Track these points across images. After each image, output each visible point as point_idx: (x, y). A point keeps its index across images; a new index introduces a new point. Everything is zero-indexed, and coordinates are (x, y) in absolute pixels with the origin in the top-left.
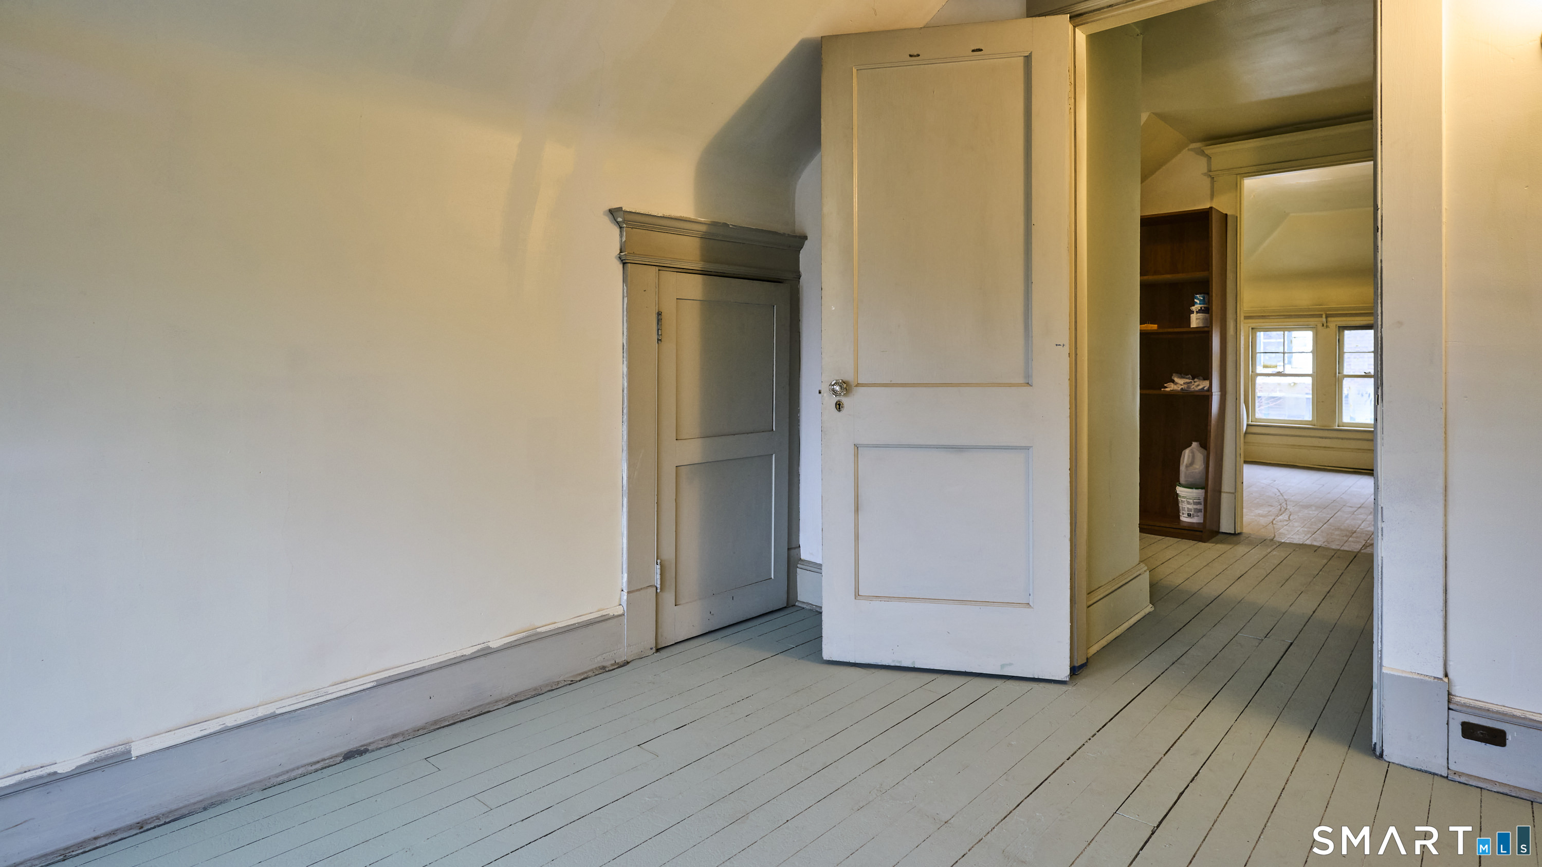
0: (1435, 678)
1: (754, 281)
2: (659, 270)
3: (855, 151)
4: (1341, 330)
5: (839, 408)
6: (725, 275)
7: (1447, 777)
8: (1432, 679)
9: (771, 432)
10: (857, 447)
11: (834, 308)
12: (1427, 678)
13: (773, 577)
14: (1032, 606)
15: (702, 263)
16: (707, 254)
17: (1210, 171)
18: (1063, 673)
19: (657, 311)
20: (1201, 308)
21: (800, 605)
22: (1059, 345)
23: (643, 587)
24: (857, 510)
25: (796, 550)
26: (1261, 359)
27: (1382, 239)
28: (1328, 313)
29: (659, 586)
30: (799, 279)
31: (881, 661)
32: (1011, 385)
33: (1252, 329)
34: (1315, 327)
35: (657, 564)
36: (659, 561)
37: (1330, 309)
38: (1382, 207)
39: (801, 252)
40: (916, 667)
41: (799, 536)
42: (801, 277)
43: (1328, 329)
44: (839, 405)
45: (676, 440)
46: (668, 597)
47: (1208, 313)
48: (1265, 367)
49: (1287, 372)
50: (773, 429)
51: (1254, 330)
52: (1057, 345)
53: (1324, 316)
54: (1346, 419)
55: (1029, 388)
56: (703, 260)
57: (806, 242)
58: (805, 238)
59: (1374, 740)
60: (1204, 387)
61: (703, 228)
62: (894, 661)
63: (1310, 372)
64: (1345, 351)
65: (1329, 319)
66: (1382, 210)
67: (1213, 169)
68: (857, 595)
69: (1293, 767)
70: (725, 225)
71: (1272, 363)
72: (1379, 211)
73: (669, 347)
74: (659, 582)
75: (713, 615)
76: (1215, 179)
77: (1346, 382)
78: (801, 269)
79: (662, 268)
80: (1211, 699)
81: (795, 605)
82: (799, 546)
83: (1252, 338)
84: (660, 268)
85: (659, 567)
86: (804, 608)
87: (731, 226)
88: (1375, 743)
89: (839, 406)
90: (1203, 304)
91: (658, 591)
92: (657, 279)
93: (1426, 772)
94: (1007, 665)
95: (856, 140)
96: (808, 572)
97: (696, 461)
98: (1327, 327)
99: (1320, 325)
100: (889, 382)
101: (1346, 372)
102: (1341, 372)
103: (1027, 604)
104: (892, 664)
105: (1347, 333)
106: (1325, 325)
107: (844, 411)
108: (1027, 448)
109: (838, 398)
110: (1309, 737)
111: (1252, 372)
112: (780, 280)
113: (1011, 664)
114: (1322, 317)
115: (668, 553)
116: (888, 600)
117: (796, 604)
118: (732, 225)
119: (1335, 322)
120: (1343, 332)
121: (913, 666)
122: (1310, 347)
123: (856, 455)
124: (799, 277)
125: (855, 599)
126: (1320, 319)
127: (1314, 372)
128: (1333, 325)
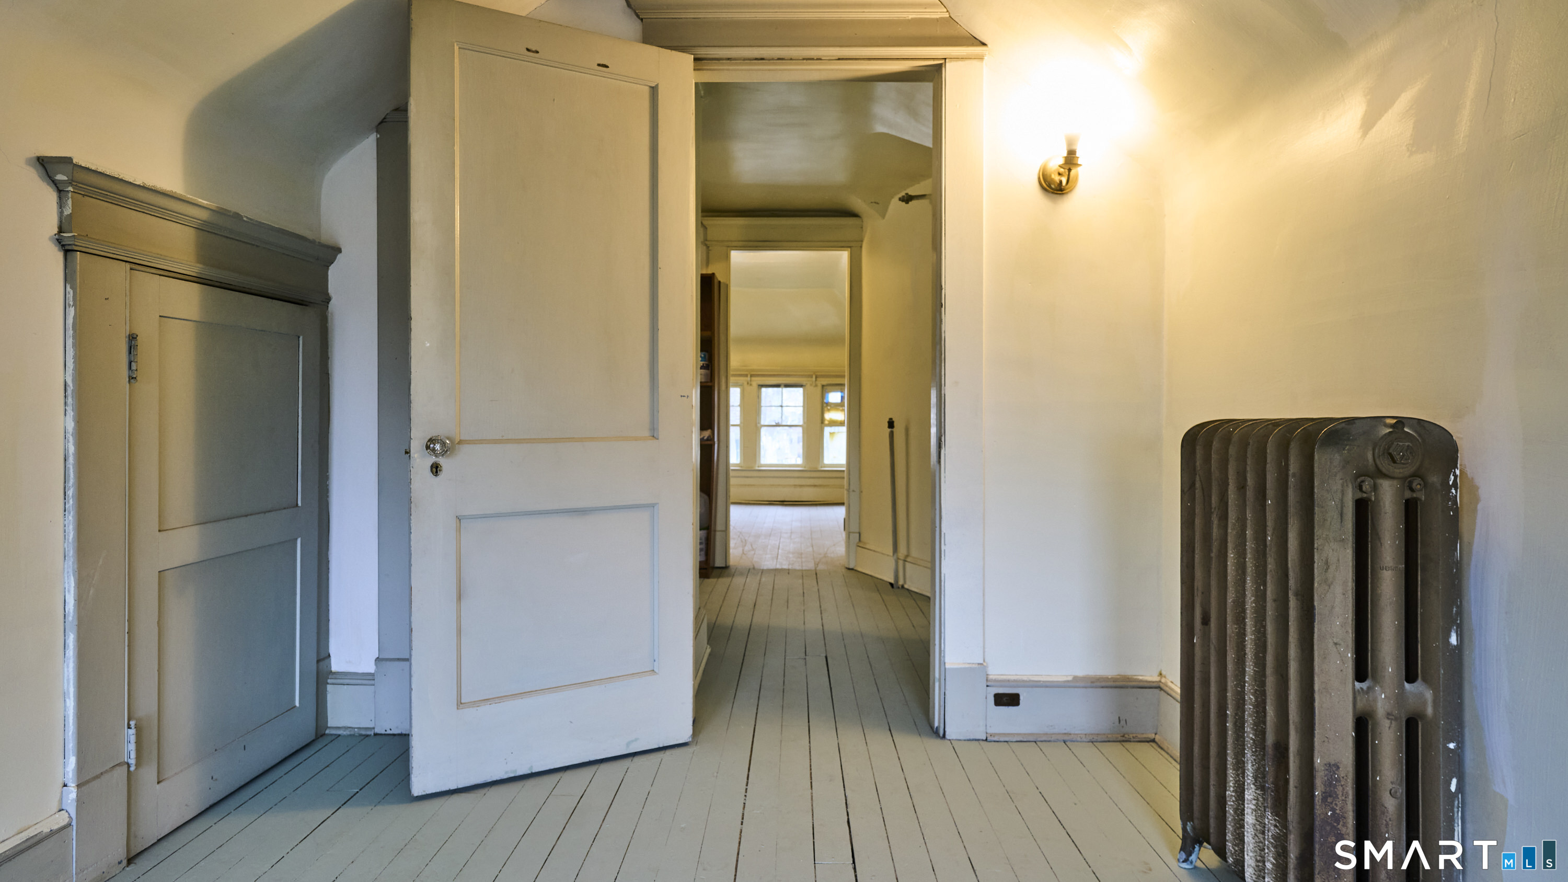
0: (978, 664)
1: (274, 301)
2: (131, 269)
3: (457, 148)
5: (437, 472)
6: (231, 287)
7: (986, 740)
8: (977, 666)
9: (297, 508)
10: (459, 519)
11: (428, 345)
12: (974, 666)
13: (297, 704)
14: (657, 671)
15: (201, 266)
16: (204, 253)
17: (706, 240)
18: (684, 732)
19: (128, 333)
20: (703, 364)
21: (333, 732)
22: (684, 396)
23: (105, 770)
24: (459, 598)
25: (326, 661)
27: (945, 314)
28: (751, 373)
29: (132, 761)
30: (328, 303)
31: (491, 776)
32: (636, 439)
34: (742, 386)
35: (129, 727)
36: (132, 723)
37: (753, 370)
38: (945, 287)
39: (330, 268)
40: (534, 771)
41: (328, 641)
42: (331, 301)
44: (437, 467)
45: (160, 531)
46: (149, 774)
47: (708, 369)
50: (297, 504)
52: (681, 396)
53: (749, 376)
55: (655, 441)
56: (199, 262)
57: (339, 256)
58: (339, 250)
59: (936, 724)
60: (704, 437)
61: (204, 215)
62: (506, 773)
64: (762, 405)
65: (754, 379)
66: (945, 290)
67: (709, 238)
68: (460, 704)
69: (900, 765)
70: (237, 216)
72: (943, 290)
73: (148, 388)
74: (133, 755)
75: (216, 780)
76: (710, 248)
77: (764, 431)
78: (330, 291)
79: (136, 265)
80: (807, 724)
81: (324, 734)
82: (329, 655)
84: (134, 266)
85: (132, 731)
86: (339, 735)
87: (245, 219)
88: (937, 727)
89: (436, 469)
90: (704, 361)
91: (132, 769)
92: (128, 282)
93: (973, 740)
94: (632, 741)
95: (458, 134)
96: (345, 686)
97: (191, 559)
98: (751, 385)
99: (745, 383)
100: (501, 438)
101: (762, 423)
103: (651, 671)
104: (505, 777)
105: (764, 390)
107: (443, 475)
108: (653, 506)
109: (433, 459)
110: (892, 736)
112: (305, 303)
113: (636, 740)
115: (147, 706)
116: (499, 701)
117: (327, 732)
118: (246, 217)
119: (758, 381)
120: (761, 388)
121: (530, 772)
122: (738, 402)
123: (459, 530)
124: (328, 299)
125: (458, 709)
126: (745, 378)
127: (741, 423)
128: (755, 384)
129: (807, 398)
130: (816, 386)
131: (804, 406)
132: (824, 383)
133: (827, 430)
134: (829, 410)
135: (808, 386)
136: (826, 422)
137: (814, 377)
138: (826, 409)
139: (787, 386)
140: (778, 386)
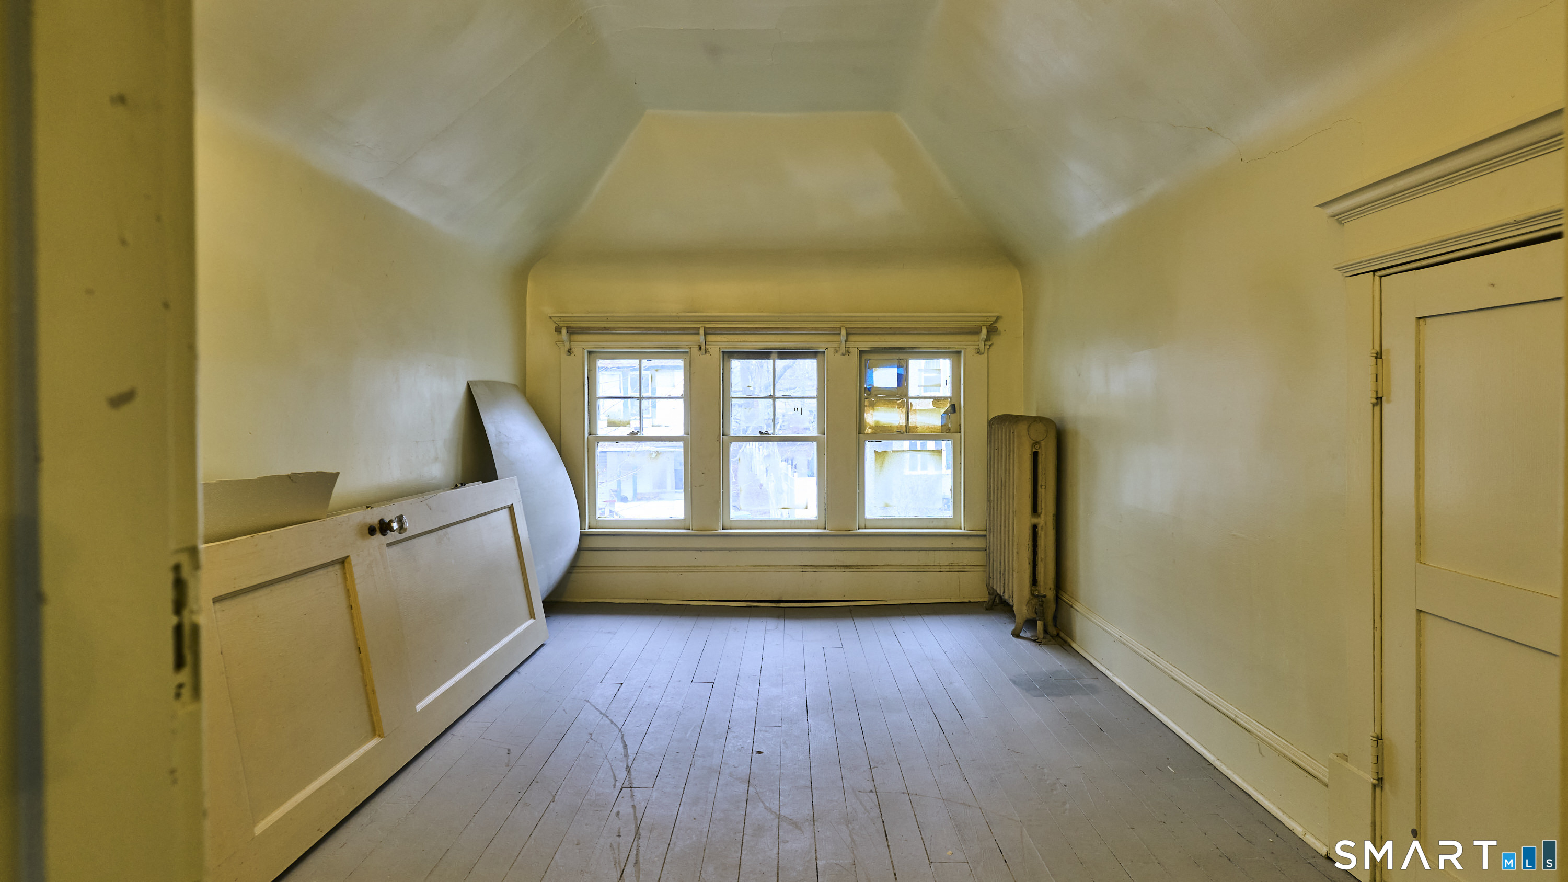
4: (726, 359)
26: (606, 411)
28: (706, 326)
33: (590, 353)
34: (687, 352)
37: (710, 320)
43: (708, 355)
48: (611, 424)
49: (646, 432)
51: (593, 355)
53: (702, 331)
54: (734, 515)
63: (679, 431)
64: (732, 394)
65: (711, 338)
71: (620, 417)
77: (734, 451)
83: (589, 371)
98: (706, 351)
99: (695, 348)
101: (733, 432)
102: (725, 433)
105: (736, 365)
106: (703, 348)
111: (590, 434)
114: (698, 334)
119: (720, 342)
120: (729, 361)
122: (679, 390)
126: (695, 337)
127: (686, 433)
128: (714, 350)
129: (826, 381)
130: (848, 352)
131: (820, 398)
132: (865, 346)
133: (870, 448)
134: (873, 405)
135: (830, 353)
136: (869, 431)
137: (843, 332)
138: (866, 403)
139: (785, 354)
140: (763, 354)
